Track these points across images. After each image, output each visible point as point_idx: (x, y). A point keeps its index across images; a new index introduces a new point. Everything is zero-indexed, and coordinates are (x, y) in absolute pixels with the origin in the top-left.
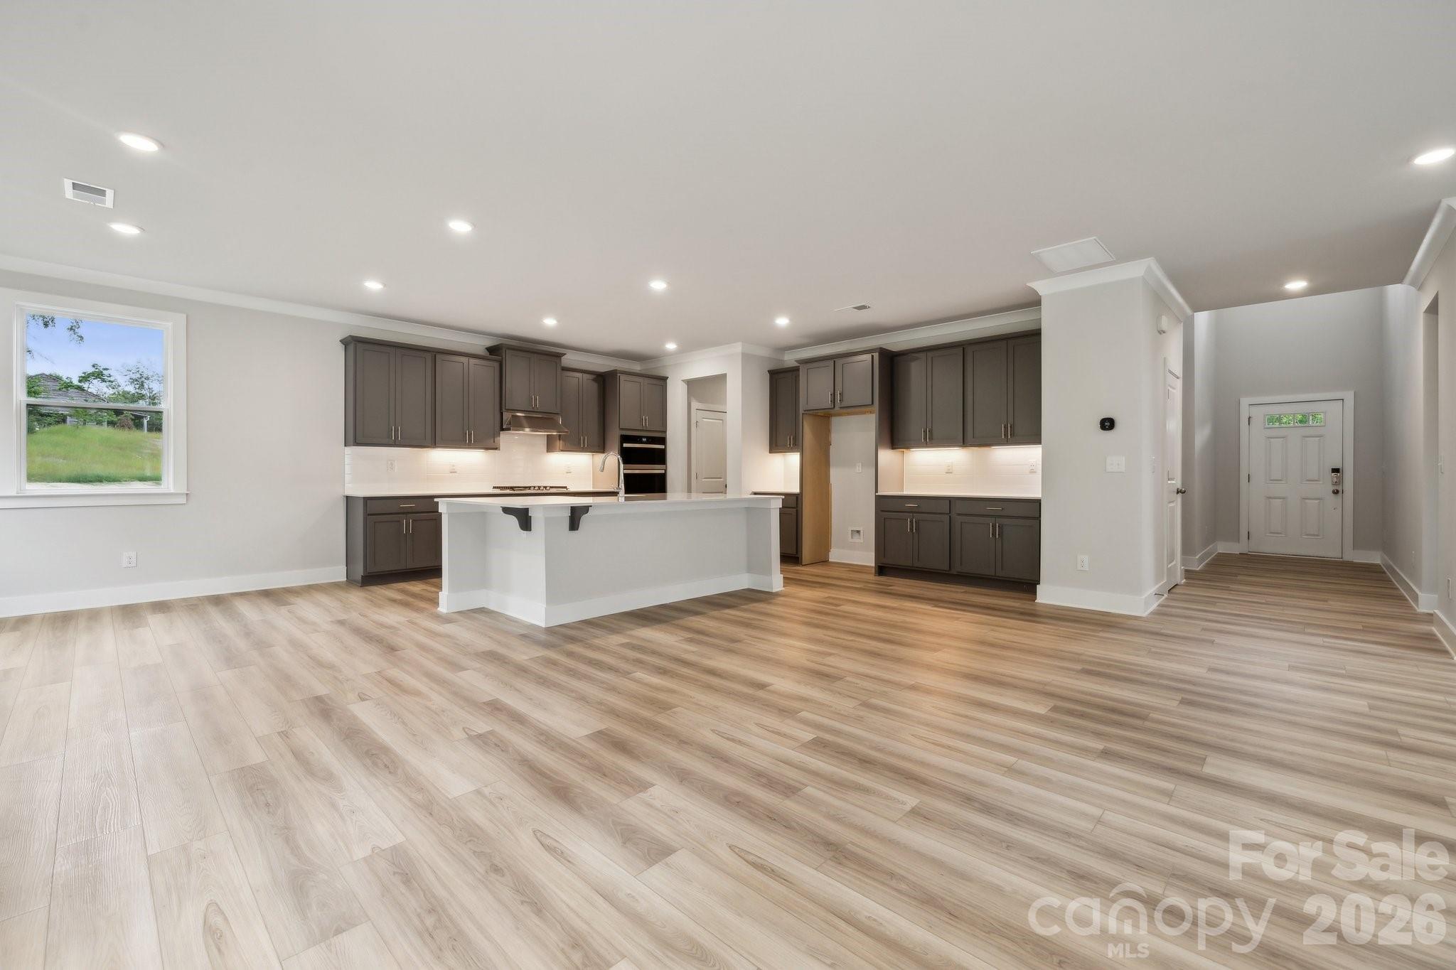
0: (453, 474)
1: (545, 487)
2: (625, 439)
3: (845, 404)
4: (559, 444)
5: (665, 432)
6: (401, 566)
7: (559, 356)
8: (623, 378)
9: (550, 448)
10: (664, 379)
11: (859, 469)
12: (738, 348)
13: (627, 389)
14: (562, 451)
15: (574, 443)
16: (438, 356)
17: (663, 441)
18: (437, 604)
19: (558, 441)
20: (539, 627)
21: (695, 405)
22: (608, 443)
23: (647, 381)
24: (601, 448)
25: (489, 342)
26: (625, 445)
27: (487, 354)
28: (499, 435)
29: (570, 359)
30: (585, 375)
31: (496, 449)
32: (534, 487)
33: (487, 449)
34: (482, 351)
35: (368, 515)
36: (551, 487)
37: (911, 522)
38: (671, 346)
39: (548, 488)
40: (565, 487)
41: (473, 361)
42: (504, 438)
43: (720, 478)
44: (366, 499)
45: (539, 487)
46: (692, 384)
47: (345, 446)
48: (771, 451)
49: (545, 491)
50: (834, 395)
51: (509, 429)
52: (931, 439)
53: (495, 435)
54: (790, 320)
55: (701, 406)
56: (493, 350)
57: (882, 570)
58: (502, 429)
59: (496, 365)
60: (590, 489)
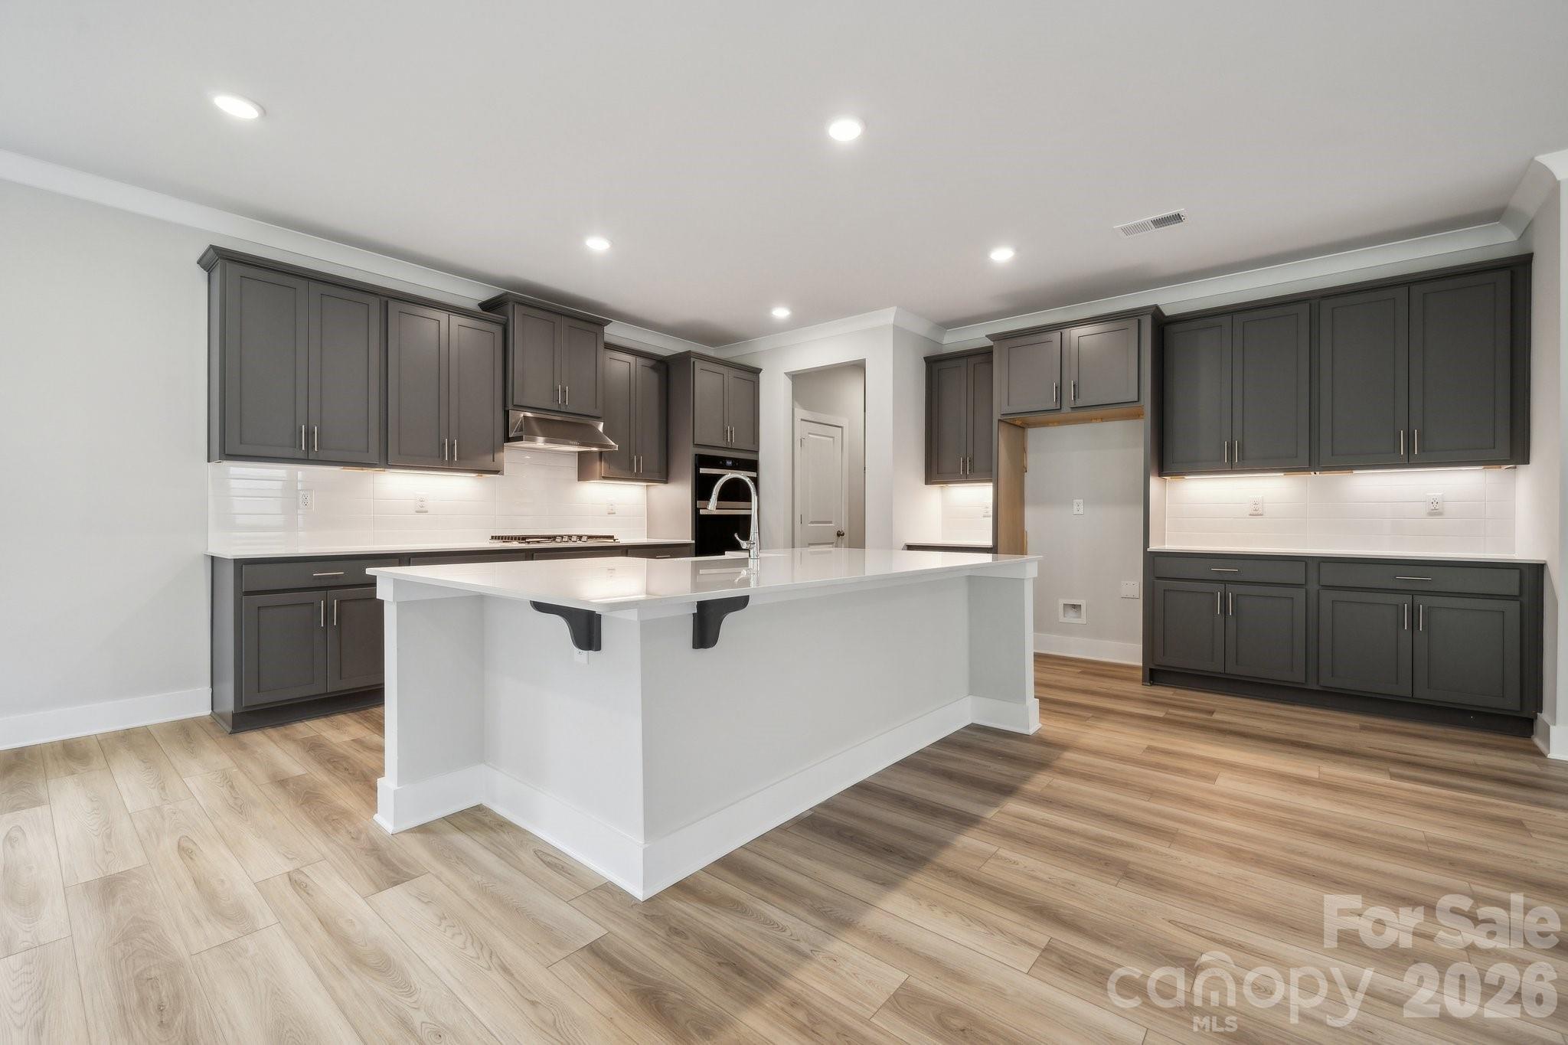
0: (421, 516)
1: (580, 537)
2: (702, 461)
3: (1079, 403)
4: (600, 467)
5: (757, 452)
6: (316, 689)
7: (601, 324)
8: (699, 365)
9: (584, 474)
10: (756, 371)
11: (1078, 507)
12: (888, 317)
13: (705, 382)
14: (605, 478)
15: (624, 467)
16: (393, 306)
17: (752, 465)
18: (372, 805)
19: (598, 463)
20: (633, 898)
21: (800, 413)
22: (674, 469)
23: (733, 372)
24: (664, 475)
25: (485, 294)
26: (703, 471)
27: (479, 309)
28: (502, 449)
29: (614, 332)
30: (639, 360)
31: (496, 472)
32: (562, 537)
33: (481, 471)
34: (473, 306)
35: (244, 593)
36: (590, 537)
37: (1224, 598)
38: (781, 313)
39: (574, 539)
40: (611, 537)
41: (456, 320)
42: (511, 456)
43: (831, 522)
44: (241, 564)
45: (570, 537)
46: (801, 380)
47: (209, 461)
48: (929, 480)
49: (580, 544)
50: (1060, 389)
51: (520, 439)
52: (1242, 458)
53: (496, 449)
54: (1017, 250)
55: (806, 415)
56: (488, 306)
57: (1155, 674)
58: (508, 439)
59: (498, 330)
60: (642, 539)
